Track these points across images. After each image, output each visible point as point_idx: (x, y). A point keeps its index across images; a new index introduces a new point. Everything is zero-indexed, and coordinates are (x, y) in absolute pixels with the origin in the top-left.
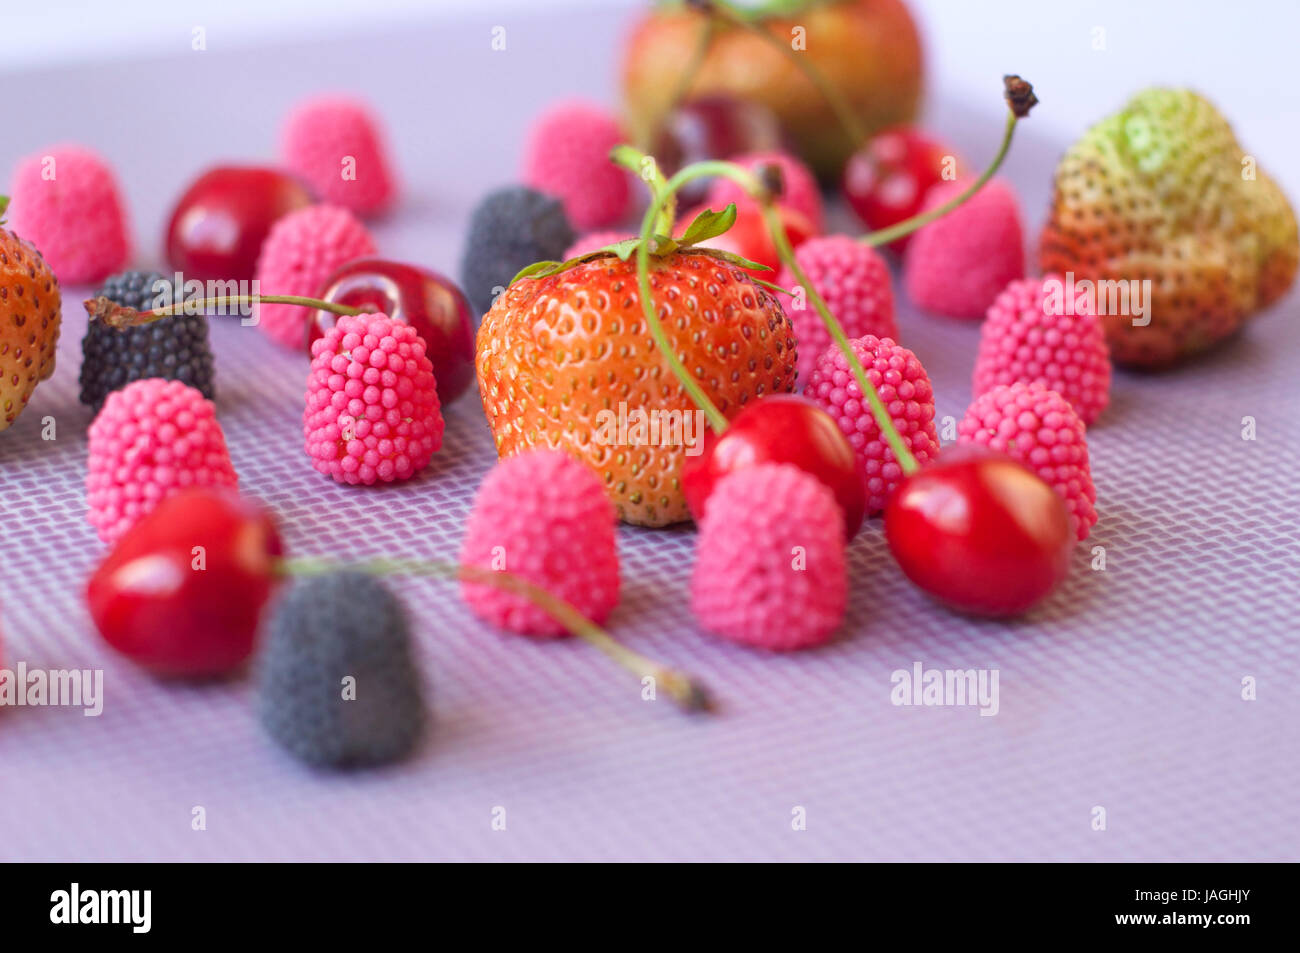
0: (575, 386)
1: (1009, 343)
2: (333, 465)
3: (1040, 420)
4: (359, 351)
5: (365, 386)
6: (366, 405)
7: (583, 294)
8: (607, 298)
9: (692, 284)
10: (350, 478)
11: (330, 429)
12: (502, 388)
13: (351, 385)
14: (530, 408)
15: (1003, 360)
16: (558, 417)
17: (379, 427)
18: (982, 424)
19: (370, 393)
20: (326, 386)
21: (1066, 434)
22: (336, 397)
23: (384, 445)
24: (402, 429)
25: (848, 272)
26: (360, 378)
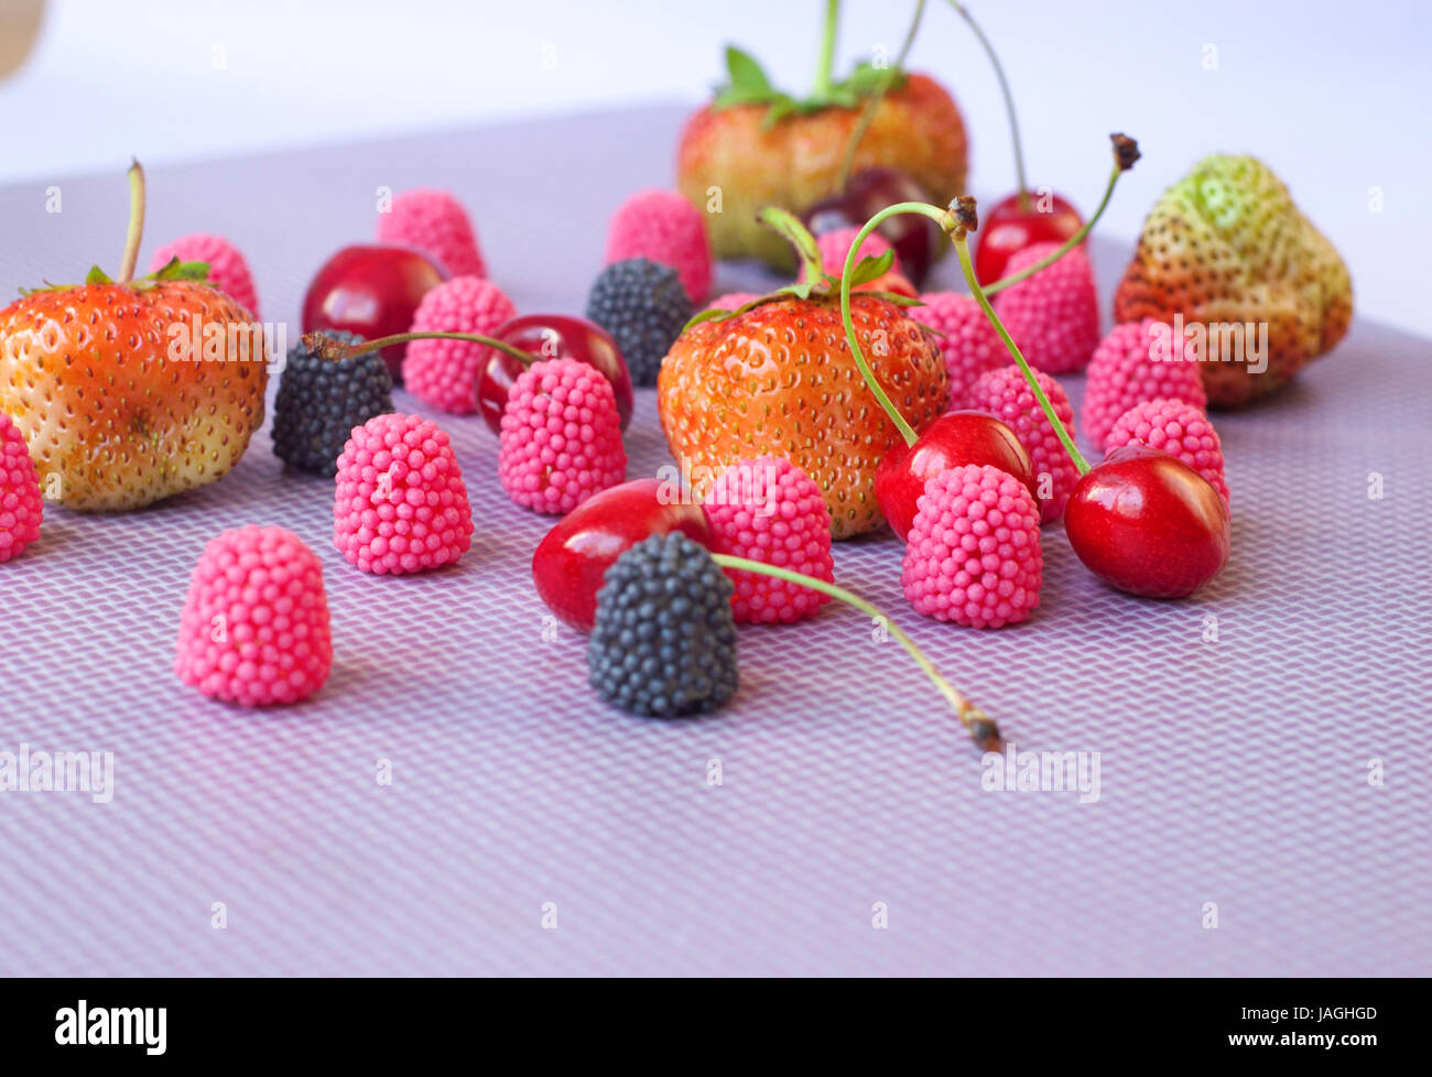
0: (768, 412)
1: (1118, 379)
2: (536, 495)
3: (1184, 428)
4: (558, 392)
5: (565, 422)
6: (566, 440)
7: (771, 331)
8: (793, 333)
9: (865, 320)
10: (551, 508)
11: (534, 463)
12: (693, 421)
13: (553, 422)
14: (724, 434)
15: (1113, 394)
16: (751, 442)
17: (578, 460)
18: (1132, 435)
19: (570, 429)
20: (528, 425)
21: (1206, 441)
22: (539, 433)
23: (584, 476)
24: (598, 462)
25: (964, 322)
26: (561, 416)
